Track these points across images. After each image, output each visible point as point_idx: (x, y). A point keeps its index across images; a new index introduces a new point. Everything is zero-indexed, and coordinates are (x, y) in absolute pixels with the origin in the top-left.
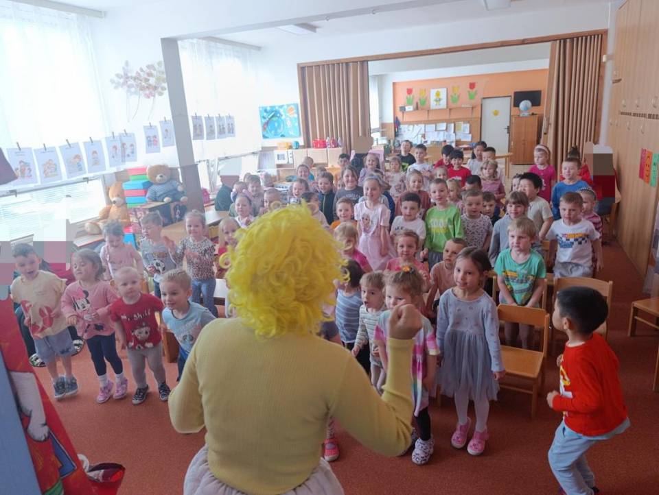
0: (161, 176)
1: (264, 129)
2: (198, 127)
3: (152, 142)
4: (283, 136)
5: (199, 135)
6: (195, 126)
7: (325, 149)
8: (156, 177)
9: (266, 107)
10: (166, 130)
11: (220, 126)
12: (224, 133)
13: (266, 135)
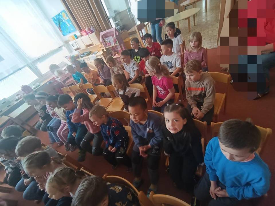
1: (61, 30)
4: (70, 32)
7: (88, 35)
9: (54, 17)
13: (64, 34)
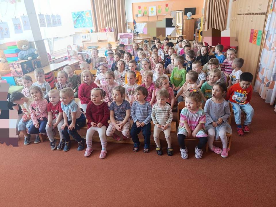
0: (25, 46)
1: (75, 23)
2: (42, 20)
3: (17, 28)
4: (84, 27)
5: (43, 25)
6: (40, 19)
7: (106, 33)
8: (22, 46)
9: (75, 12)
10: (25, 21)
11: (53, 20)
12: (56, 24)
13: (76, 26)
